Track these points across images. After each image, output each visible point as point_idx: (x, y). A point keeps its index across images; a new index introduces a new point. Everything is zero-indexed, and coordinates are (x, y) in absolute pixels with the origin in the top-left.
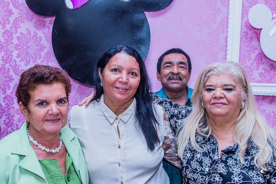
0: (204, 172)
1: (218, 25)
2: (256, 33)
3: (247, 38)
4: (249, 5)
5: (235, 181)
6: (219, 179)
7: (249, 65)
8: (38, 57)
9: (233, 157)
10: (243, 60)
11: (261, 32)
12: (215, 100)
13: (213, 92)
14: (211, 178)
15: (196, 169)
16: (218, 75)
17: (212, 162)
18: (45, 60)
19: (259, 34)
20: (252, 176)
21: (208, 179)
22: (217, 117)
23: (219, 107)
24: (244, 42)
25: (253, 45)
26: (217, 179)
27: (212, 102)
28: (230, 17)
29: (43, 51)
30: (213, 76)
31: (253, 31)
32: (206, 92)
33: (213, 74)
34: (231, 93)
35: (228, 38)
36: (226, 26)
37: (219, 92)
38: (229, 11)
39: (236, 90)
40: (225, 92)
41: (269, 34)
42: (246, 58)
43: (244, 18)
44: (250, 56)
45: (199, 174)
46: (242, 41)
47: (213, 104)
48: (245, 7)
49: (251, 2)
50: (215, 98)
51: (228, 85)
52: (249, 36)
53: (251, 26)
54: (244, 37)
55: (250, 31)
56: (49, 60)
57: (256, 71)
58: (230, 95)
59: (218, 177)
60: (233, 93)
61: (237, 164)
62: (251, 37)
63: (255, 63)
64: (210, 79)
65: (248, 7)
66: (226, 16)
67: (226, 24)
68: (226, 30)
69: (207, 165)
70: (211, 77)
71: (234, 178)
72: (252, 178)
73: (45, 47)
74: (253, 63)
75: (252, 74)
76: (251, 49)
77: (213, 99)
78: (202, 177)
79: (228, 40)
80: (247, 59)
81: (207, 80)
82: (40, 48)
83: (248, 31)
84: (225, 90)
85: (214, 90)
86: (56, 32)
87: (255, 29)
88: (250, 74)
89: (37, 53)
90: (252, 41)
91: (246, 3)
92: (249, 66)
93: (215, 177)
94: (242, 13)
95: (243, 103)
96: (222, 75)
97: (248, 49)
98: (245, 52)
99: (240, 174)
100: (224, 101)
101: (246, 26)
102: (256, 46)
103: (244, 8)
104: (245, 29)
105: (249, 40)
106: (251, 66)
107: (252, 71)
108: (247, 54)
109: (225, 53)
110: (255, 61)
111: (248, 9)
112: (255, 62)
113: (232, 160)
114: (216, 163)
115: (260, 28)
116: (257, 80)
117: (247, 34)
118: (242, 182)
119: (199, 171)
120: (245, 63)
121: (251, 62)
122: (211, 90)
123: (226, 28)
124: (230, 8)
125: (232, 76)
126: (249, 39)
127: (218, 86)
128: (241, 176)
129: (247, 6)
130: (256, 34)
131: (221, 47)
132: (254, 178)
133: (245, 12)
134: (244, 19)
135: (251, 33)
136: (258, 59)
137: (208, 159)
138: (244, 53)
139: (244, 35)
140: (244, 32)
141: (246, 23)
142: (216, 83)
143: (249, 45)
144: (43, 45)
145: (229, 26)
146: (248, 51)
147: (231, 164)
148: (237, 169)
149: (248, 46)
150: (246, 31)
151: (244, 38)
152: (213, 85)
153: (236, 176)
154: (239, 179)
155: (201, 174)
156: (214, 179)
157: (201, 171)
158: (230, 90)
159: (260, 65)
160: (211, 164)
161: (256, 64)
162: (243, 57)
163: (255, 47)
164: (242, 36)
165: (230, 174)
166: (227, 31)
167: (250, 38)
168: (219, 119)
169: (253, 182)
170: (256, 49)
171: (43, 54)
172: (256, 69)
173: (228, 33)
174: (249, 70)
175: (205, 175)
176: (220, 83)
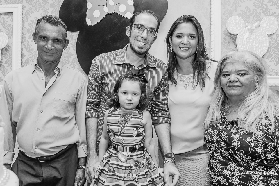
0: (213, 141)
2: (233, 39)
3: (225, 43)
4: (226, 18)
5: (235, 146)
6: (224, 145)
8: (67, 62)
9: (236, 126)
11: (237, 37)
12: (230, 83)
13: (229, 77)
14: (218, 145)
15: (208, 140)
16: (233, 63)
17: (218, 133)
18: (73, 64)
19: (235, 40)
20: (249, 141)
21: (217, 146)
22: (232, 97)
23: (234, 89)
24: (224, 46)
25: (230, 48)
26: (223, 145)
27: (228, 85)
28: (212, 27)
29: (71, 57)
30: (229, 64)
31: (230, 37)
32: (223, 77)
33: (228, 63)
34: (244, 77)
37: (233, 77)
38: (211, 22)
39: (249, 74)
40: (239, 77)
41: (243, 39)
45: (211, 143)
46: (222, 45)
47: (229, 86)
49: (228, 16)
50: (230, 82)
51: (241, 71)
52: (227, 41)
53: (230, 33)
55: (228, 37)
56: (75, 64)
58: (243, 79)
59: (223, 143)
60: (246, 77)
61: (238, 132)
62: (229, 42)
64: (226, 67)
66: (209, 26)
68: (209, 37)
69: (215, 136)
70: (227, 65)
71: (233, 143)
72: (249, 143)
73: (72, 55)
76: (229, 51)
77: (228, 83)
78: (213, 145)
79: (211, 44)
81: (224, 67)
82: (69, 55)
83: (226, 37)
84: (239, 74)
85: (230, 75)
86: (79, 43)
87: (232, 35)
89: (67, 59)
90: (230, 45)
91: (224, 17)
93: (221, 143)
94: (221, 24)
95: (257, 84)
96: (236, 62)
98: (224, 53)
99: (239, 139)
100: (238, 84)
101: (225, 34)
102: (233, 49)
103: (223, 20)
104: (224, 36)
111: (225, 21)
113: (235, 129)
114: (221, 133)
115: (236, 34)
117: (226, 40)
118: (240, 146)
119: (210, 141)
122: (227, 75)
124: (212, 20)
125: (245, 63)
126: (227, 43)
127: (233, 71)
128: (239, 141)
132: (252, 143)
133: (223, 23)
134: (223, 28)
135: (229, 39)
137: (215, 131)
139: (223, 40)
140: (223, 38)
141: (224, 31)
142: (231, 70)
143: (227, 48)
144: (71, 53)
145: (212, 33)
147: (233, 132)
148: (237, 136)
150: (225, 37)
151: (223, 43)
152: (228, 71)
153: (235, 141)
154: (238, 144)
155: (212, 143)
156: (221, 146)
157: (212, 141)
158: (243, 75)
160: (218, 134)
164: (221, 41)
165: (231, 140)
168: (234, 98)
169: (250, 146)
171: (71, 60)
173: (211, 39)
175: (214, 143)
176: (235, 70)
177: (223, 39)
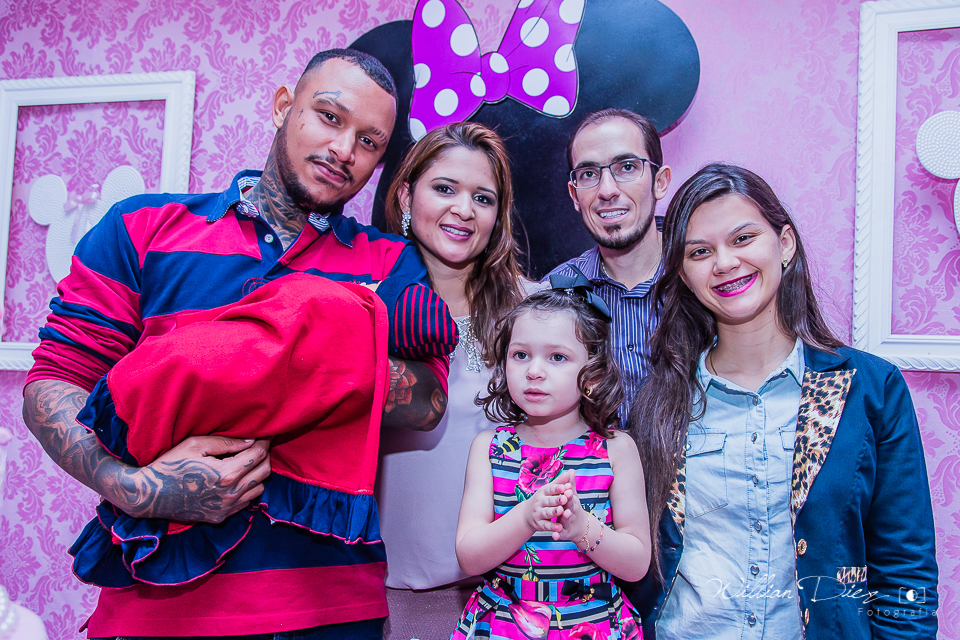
1: (829, 176)
2: (941, 195)
3: (913, 210)
4: (916, 117)
7: (923, 286)
10: (905, 272)
19: (949, 198)
24: (906, 221)
25: (932, 228)
28: (860, 151)
31: (929, 190)
35: (857, 208)
36: (850, 177)
38: (859, 134)
42: (914, 265)
43: (903, 154)
44: (925, 261)
46: (900, 217)
48: (906, 124)
49: (922, 110)
52: (919, 204)
53: (929, 174)
54: (905, 206)
55: (921, 189)
57: (944, 303)
62: (926, 207)
63: (940, 280)
65: (912, 125)
66: (851, 149)
67: (851, 173)
68: (850, 189)
74: (935, 279)
75: (934, 310)
76: (927, 239)
79: (858, 213)
80: (916, 268)
83: (916, 190)
87: (938, 179)
88: (927, 311)
90: (928, 217)
91: (907, 115)
92: (923, 288)
94: (896, 141)
97: (920, 239)
98: (908, 248)
101: (911, 177)
102: (941, 232)
103: (903, 128)
104: (907, 185)
105: (919, 215)
106: (928, 287)
107: (932, 303)
108: (915, 255)
109: (848, 253)
110: (942, 272)
111: (912, 129)
112: (939, 276)
115: (953, 177)
116: (948, 327)
117: (914, 199)
120: (910, 280)
121: (930, 275)
123: (852, 182)
124: (861, 126)
126: (918, 212)
129: (910, 121)
130: (939, 197)
131: (837, 236)
133: (905, 136)
134: (901, 158)
135: (924, 196)
136: (950, 267)
138: (906, 253)
139: (904, 201)
140: (905, 194)
141: (909, 168)
143: (919, 229)
145: (860, 175)
146: (917, 245)
149: (917, 233)
150: (911, 189)
151: (904, 209)
159: (955, 285)
161: (944, 283)
162: (904, 263)
163: (940, 235)
164: (897, 204)
166: (855, 191)
167: (922, 209)
170: (943, 239)
172: (943, 297)
173: (858, 195)
174: (925, 300)
177: (904, 197)
